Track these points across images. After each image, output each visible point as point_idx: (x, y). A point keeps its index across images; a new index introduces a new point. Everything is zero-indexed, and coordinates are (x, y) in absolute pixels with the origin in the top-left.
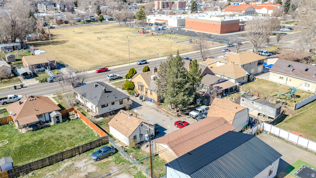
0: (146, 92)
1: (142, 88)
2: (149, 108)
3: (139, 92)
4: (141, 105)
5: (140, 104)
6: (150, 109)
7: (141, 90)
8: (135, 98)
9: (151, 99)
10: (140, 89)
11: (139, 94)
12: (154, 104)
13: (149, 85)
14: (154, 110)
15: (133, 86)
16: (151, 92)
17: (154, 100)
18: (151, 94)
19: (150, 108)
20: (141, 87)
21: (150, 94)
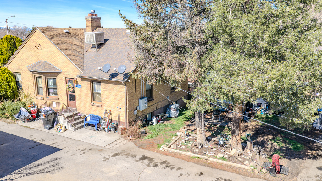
0: (72, 97)
1: (51, 82)
2: (100, 156)
3: (40, 101)
4: (57, 150)
5: (48, 143)
6: (106, 159)
7: (48, 93)
8: (25, 124)
9: (94, 117)
10: (44, 91)
11: (39, 111)
12: (116, 136)
13: (80, 64)
14: (131, 160)
15: (13, 85)
16: (93, 89)
17: (111, 121)
18: (94, 96)
19: (102, 155)
20: (47, 79)
21: (88, 98)
